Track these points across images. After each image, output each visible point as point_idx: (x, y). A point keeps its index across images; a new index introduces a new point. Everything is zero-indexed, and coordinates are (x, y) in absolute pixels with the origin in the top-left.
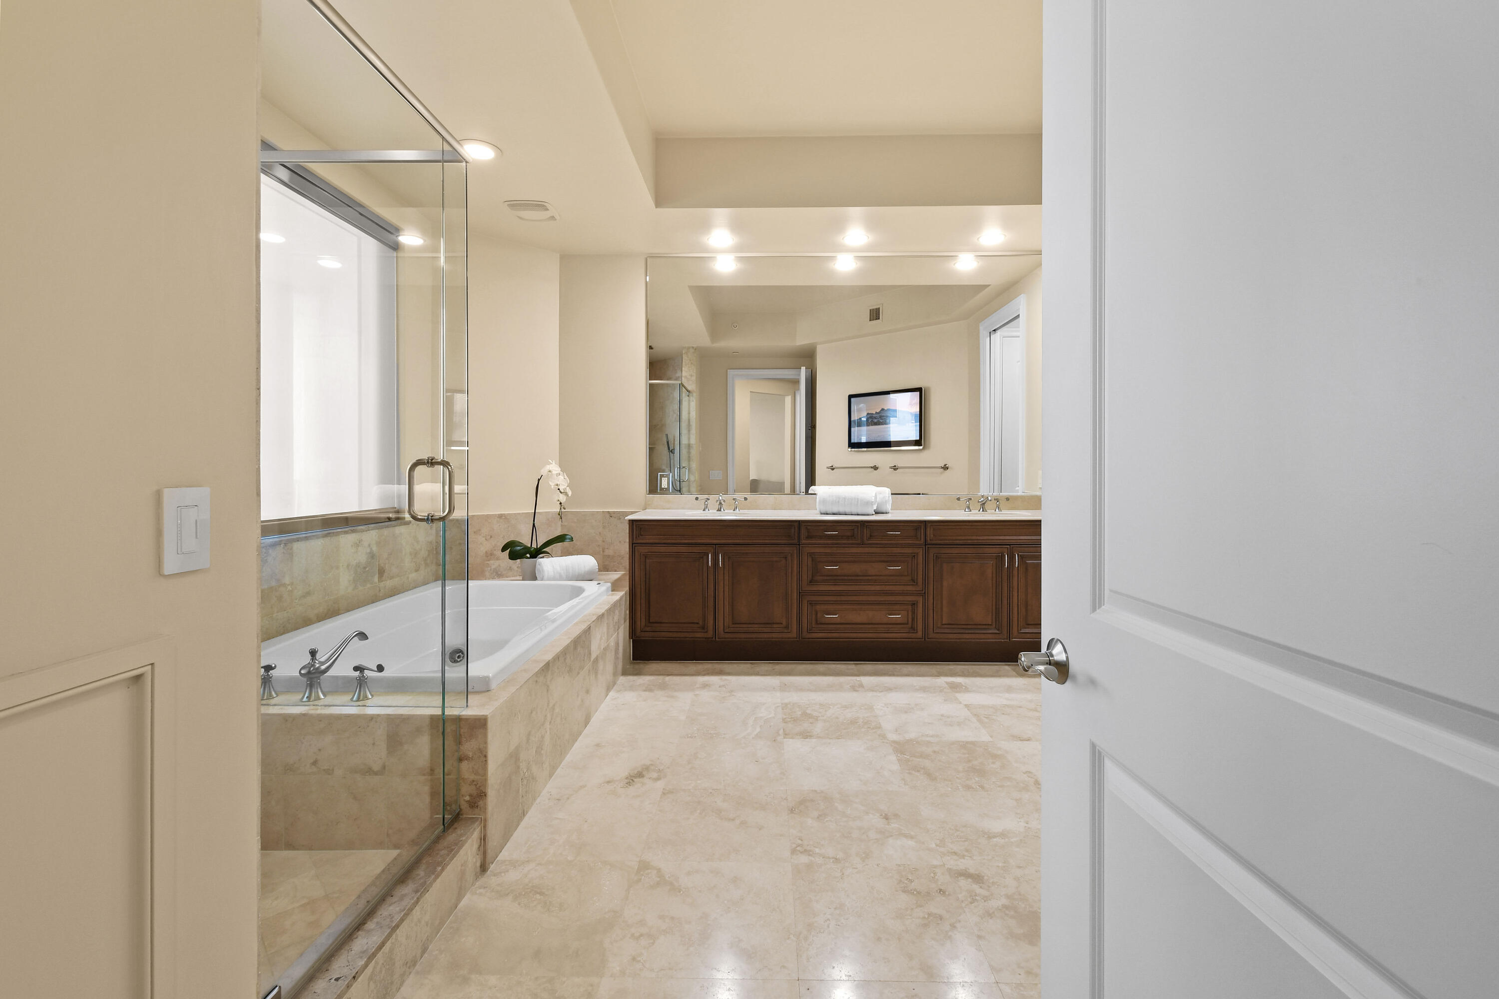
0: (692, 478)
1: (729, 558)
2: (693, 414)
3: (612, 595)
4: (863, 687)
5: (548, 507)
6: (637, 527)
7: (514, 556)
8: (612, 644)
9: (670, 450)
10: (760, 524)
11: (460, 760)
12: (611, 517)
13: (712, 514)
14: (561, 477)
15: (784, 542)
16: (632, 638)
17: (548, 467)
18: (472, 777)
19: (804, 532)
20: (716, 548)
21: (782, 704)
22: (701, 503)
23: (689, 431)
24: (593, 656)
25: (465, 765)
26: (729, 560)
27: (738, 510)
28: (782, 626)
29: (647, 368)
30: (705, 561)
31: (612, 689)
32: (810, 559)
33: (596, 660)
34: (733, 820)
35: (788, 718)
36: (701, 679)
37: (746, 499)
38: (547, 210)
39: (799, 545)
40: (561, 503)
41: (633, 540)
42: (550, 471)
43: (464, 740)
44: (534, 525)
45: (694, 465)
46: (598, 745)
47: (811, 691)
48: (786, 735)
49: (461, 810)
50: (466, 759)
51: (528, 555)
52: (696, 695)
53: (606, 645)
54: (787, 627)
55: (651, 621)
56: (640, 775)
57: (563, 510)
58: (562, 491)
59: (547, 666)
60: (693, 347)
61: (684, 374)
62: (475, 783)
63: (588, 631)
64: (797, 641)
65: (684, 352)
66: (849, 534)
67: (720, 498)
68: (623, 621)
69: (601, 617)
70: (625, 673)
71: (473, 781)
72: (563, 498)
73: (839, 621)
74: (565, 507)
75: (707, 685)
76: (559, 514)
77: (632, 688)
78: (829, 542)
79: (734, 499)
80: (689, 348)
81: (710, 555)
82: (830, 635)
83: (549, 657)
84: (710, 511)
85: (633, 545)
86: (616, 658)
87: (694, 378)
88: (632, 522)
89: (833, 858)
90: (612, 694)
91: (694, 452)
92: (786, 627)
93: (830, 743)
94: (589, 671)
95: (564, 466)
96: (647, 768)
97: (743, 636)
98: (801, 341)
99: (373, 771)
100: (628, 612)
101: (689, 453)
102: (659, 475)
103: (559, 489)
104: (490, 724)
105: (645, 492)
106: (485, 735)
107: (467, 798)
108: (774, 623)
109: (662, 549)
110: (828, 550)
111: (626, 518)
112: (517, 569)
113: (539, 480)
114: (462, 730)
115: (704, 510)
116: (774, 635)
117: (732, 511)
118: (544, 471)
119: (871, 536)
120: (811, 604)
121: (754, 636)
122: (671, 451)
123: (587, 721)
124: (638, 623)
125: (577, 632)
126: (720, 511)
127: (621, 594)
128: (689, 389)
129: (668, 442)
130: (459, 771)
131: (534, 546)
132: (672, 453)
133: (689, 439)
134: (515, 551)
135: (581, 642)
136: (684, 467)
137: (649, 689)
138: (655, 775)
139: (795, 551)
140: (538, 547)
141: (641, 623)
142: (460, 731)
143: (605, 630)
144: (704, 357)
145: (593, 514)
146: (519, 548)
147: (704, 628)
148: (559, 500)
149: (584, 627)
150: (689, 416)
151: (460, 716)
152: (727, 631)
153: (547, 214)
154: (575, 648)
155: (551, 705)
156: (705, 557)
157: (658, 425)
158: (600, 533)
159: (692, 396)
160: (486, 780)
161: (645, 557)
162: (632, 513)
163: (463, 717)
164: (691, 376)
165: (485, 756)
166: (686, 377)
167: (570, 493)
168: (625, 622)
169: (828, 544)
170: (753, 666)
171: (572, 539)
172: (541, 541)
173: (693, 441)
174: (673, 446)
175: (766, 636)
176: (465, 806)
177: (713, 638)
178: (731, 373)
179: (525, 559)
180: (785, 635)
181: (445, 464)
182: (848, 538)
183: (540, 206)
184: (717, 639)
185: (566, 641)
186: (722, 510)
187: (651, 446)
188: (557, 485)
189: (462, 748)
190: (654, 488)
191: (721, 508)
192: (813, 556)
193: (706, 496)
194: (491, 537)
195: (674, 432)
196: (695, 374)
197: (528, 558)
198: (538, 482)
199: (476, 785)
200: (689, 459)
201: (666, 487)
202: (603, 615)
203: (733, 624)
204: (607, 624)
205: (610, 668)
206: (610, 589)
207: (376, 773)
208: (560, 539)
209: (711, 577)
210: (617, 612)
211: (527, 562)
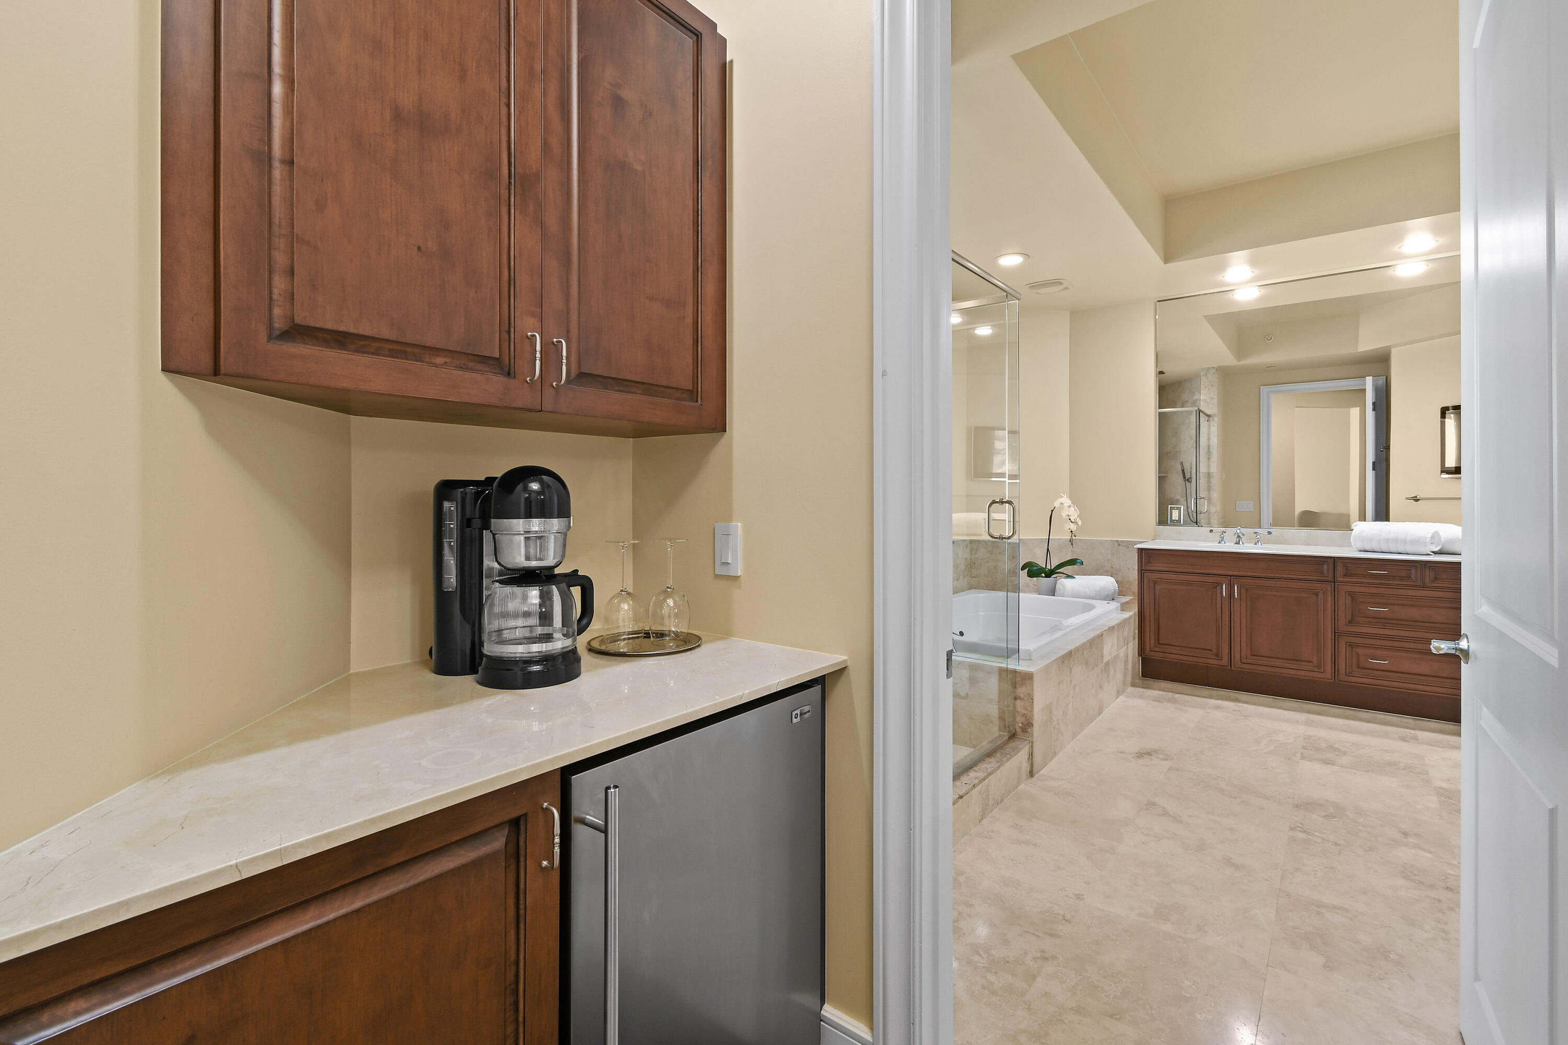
0: (1213, 510)
1: (1247, 590)
2: (1215, 441)
3: (1121, 613)
4: (1417, 740)
5: (1060, 535)
6: (1146, 555)
7: (1031, 575)
8: (1122, 655)
9: (1187, 478)
10: (1287, 558)
11: (1016, 699)
12: (1120, 545)
13: (1229, 546)
14: (1072, 509)
15: (1315, 578)
16: (1141, 656)
17: (1060, 500)
18: (1023, 711)
19: (1340, 568)
20: (1231, 579)
21: (1304, 735)
22: (1217, 537)
23: (1209, 459)
24: (1105, 660)
25: (1018, 702)
26: (1246, 592)
27: (1260, 544)
28: (1310, 664)
29: (1156, 394)
30: (1219, 591)
31: (1122, 694)
32: (1349, 601)
33: (1107, 664)
34: (1235, 798)
35: (1310, 746)
36: (1213, 702)
37: (1270, 533)
38: (1062, 284)
39: (1334, 582)
40: (1072, 532)
41: (1142, 566)
42: (1062, 504)
43: (1018, 685)
44: (1048, 549)
45: (1215, 496)
46: (1111, 729)
47: (1345, 731)
48: (1303, 757)
49: (1016, 732)
50: (1019, 699)
51: (1043, 575)
52: (1206, 712)
53: (1116, 654)
54: (1319, 666)
55: (1160, 642)
56: (1149, 754)
57: (1074, 538)
58: (1073, 521)
59: (1070, 654)
60: (1213, 368)
61: (1202, 397)
62: (1025, 716)
63: (1101, 636)
64: (1333, 683)
65: (1202, 374)
66: (1404, 574)
67: (1238, 531)
68: (1132, 639)
69: (1112, 629)
70: (1133, 685)
71: (1024, 714)
72: (1073, 527)
73: (1389, 668)
74: (1076, 535)
75: (1220, 707)
76: (1070, 541)
77: (1141, 697)
78: (1374, 581)
79: (1255, 533)
80: (1209, 369)
81: (1224, 585)
82: (1377, 682)
83: (1071, 647)
84: (1227, 544)
85: (1142, 571)
86: (1126, 668)
87: (1215, 401)
88: (1141, 550)
89: (1333, 842)
90: (1121, 698)
91: (1215, 481)
92: (1317, 667)
93: (1354, 773)
94: (1102, 670)
95: (1075, 501)
96: (1156, 751)
97: (1265, 669)
98: (1367, 345)
99: (961, 696)
100: (1137, 631)
101: (1209, 482)
102: (1169, 508)
103: (1070, 519)
104: (1035, 678)
105: (1155, 523)
106: (1032, 685)
107: (1020, 725)
108: (1302, 661)
109: (1172, 576)
110: (1374, 591)
111: (1135, 547)
112: (1033, 586)
113: (1052, 511)
114: (1016, 679)
115: (1219, 543)
116: (1303, 673)
117: (1253, 545)
118: (1056, 504)
119: (1435, 578)
120: (1351, 645)
121: (1278, 670)
122: (1188, 480)
123: (1100, 711)
124: (1148, 644)
125: (1093, 634)
126: (1239, 544)
127: (1132, 613)
128: (1209, 412)
129: (1183, 471)
130: (1015, 706)
131: (1048, 567)
132: (1189, 482)
133: (1209, 467)
134: (1033, 571)
135: (1095, 643)
136: (1203, 498)
137: (1158, 700)
138: (1162, 757)
139: (1329, 589)
140: (1052, 568)
141: (1150, 642)
142: (1015, 680)
143: (1115, 640)
144: (1226, 375)
145: (1101, 542)
146: (1035, 568)
147: (1218, 656)
148: (1070, 529)
149: (1097, 632)
150: (1209, 443)
151: (1015, 669)
152: (1244, 661)
153: (1062, 287)
154: (1091, 646)
155: (1073, 684)
156: (1219, 587)
157: (1170, 452)
158: (1108, 560)
159: (1213, 420)
160: (1033, 715)
161: (1155, 583)
162: (1141, 542)
163: (1017, 671)
164: (1212, 399)
165: (1032, 699)
166: (1205, 400)
167: (1080, 523)
168: (1134, 639)
169: (1373, 584)
170: (1275, 700)
171: (1082, 563)
172: (1055, 563)
173: (1214, 469)
174: (1189, 474)
175: (1290, 672)
176: (1019, 730)
177: (1228, 666)
178: (1264, 390)
179: (1040, 578)
180: (1315, 674)
181: (1010, 502)
182: (1402, 578)
183: (1057, 282)
184: (1233, 668)
185: (1083, 640)
186: (1241, 543)
187: (1160, 475)
188: (1068, 515)
189: (1016, 691)
190: (1163, 520)
191: (1239, 541)
192: (1353, 595)
193: (1223, 529)
194: (1013, 558)
195: (1189, 459)
196: (1216, 397)
197: (1042, 577)
198: (1052, 513)
199: (1026, 717)
200: (1209, 489)
201: (1177, 519)
202: (1113, 627)
203: (1252, 655)
204: (1117, 636)
205: (1120, 676)
206: (1120, 609)
207: (962, 698)
208: (1072, 562)
209: (1226, 608)
210: (1127, 629)
211: (1044, 581)
